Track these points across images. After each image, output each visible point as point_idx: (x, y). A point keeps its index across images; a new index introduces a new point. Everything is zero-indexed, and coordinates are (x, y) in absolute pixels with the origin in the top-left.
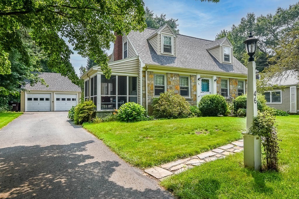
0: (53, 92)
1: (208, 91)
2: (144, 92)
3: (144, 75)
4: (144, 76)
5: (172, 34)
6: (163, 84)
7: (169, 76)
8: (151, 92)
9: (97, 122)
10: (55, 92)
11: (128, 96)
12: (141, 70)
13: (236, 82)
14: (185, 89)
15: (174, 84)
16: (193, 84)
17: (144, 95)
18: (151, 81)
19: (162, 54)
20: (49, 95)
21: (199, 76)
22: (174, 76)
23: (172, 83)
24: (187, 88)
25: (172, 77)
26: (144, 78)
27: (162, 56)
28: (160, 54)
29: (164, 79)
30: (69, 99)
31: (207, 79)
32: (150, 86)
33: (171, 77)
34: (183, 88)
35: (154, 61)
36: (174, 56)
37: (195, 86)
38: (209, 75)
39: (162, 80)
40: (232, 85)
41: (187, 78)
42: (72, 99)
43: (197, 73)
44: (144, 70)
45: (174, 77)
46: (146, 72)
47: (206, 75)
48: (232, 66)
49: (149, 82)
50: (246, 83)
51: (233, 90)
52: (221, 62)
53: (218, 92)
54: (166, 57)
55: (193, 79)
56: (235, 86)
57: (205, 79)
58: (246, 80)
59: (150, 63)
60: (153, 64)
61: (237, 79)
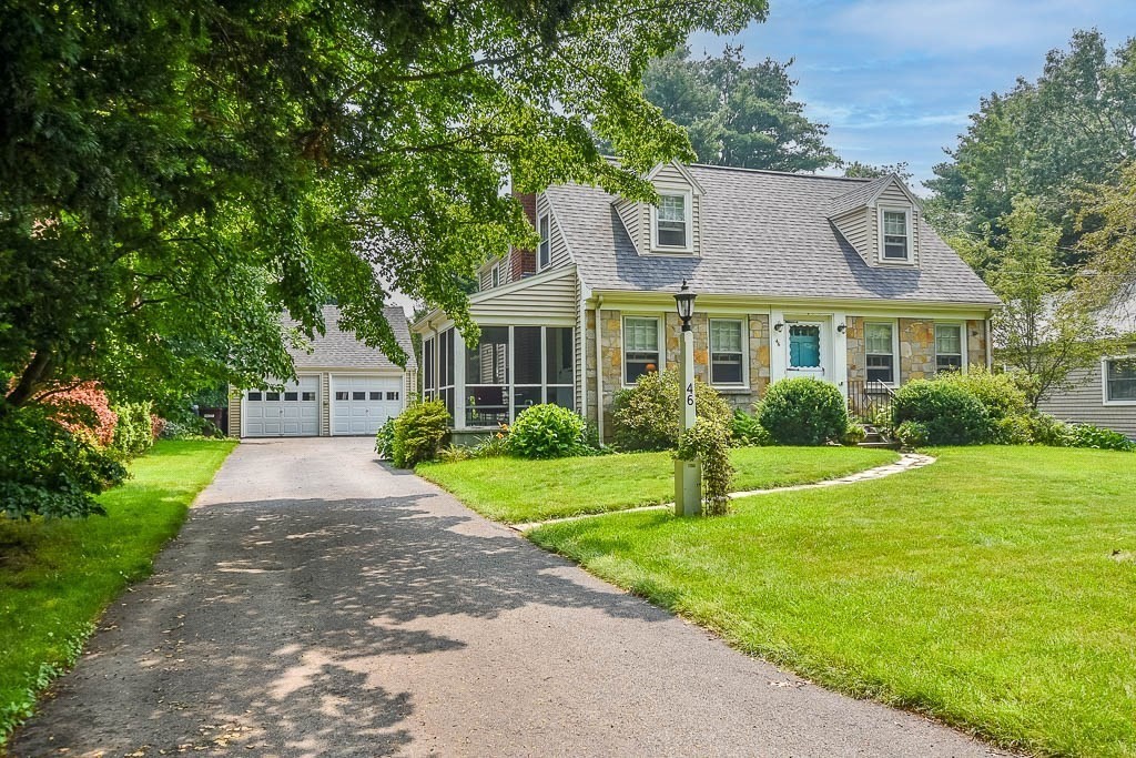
0: (326, 371)
1: (816, 363)
2: (592, 374)
3: (592, 321)
4: (592, 326)
5: (688, 187)
6: (655, 346)
7: (673, 321)
8: (614, 371)
9: (453, 459)
10: (332, 370)
11: (544, 385)
12: (583, 306)
13: (927, 330)
14: (732, 359)
16: (756, 343)
17: (593, 381)
18: (612, 339)
19: (652, 252)
20: (314, 381)
21: (777, 317)
24: (738, 357)
26: (591, 331)
27: (655, 259)
28: (647, 252)
29: (656, 332)
30: (376, 396)
31: (810, 324)
32: (611, 354)
34: (725, 357)
35: (623, 278)
36: (696, 254)
37: (766, 349)
38: (816, 312)
39: (649, 334)
40: (911, 342)
41: (739, 325)
42: (388, 394)
43: (770, 307)
44: (592, 307)
46: (598, 314)
47: (804, 312)
48: (918, 273)
49: (607, 344)
50: (970, 334)
51: (916, 360)
52: (871, 264)
53: (853, 367)
54: (666, 260)
55: (757, 326)
56: (924, 343)
57: (804, 324)
58: (969, 323)
59: (610, 285)
60: (617, 287)
61: (932, 321)
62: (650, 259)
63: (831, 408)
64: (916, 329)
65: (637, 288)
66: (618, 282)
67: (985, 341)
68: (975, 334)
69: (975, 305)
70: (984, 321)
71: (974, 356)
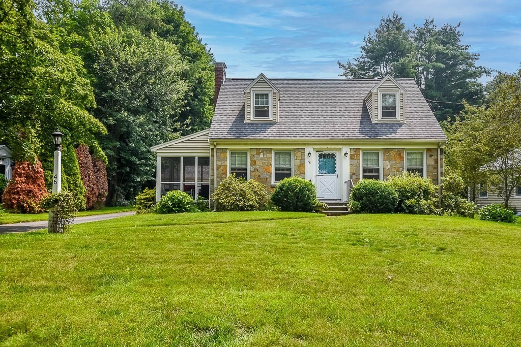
1: (334, 172)
2: (212, 177)
3: (213, 153)
4: (213, 156)
5: (270, 89)
6: (245, 164)
7: (254, 153)
8: (223, 176)
12: (210, 147)
13: (400, 154)
14: (287, 171)
15: (261, 164)
16: (298, 163)
17: (213, 181)
18: (223, 162)
19: (251, 121)
21: (309, 149)
22: (263, 152)
23: (258, 163)
24: (289, 169)
25: (259, 154)
26: (212, 158)
27: (251, 124)
28: (249, 121)
29: (246, 158)
31: (331, 152)
32: (222, 168)
33: (257, 154)
34: (283, 169)
35: (229, 133)
36: (274, 121)
37: (302, 165)
38: (333, 146)
39: (243, 159)
40: (389, 161)
41: (290, 154)
43: (306, 144)
45: (262, 154)
46: (215, 150)
47: (325, 147)
48: (401, 125)
49: (219, 163)
50: (428, 156)
51: (393, 170)
52: (374, 121)
53: (354, 174)
54: (257, 125)
55: (299, 154)
56: (398, 162)
57: (327, 152)
58: (428, 150)
59: (221, 136)
60: (224, 137)
61: (403, 150)
62: (249, 124)
63: (298, 193)
64: (393, 154)
65: (233, 137)
66: (225, 135)
67: (438, 159)
68: (431, 156)
69: (430, 140)
70: (437, 149)
71: (431, 168)
